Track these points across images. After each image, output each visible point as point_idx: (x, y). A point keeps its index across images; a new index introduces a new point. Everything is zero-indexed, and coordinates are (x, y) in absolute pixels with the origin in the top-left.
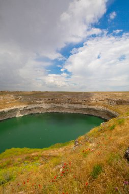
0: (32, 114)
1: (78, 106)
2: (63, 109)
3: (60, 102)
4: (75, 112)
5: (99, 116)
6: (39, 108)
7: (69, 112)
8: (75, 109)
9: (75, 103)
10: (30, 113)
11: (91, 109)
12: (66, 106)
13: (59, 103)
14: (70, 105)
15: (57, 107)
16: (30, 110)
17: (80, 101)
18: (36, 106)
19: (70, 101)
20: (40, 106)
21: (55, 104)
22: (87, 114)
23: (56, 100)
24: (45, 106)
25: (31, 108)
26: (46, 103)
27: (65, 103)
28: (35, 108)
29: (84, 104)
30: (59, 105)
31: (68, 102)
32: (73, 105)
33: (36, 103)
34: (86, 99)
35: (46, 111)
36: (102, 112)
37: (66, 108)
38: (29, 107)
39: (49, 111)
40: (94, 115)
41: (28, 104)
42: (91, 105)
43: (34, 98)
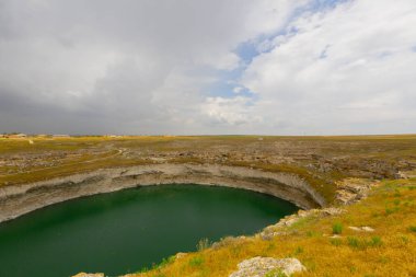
0: (139, 187)
1: (241, 172)
2: (207, 177)
3: (202, 162)
4: (235, 186)
5: (288, 199)
6: (156, 174)
7: (222, 184)
8: (235, 178)
9: (234, 165)
10: (132, 184)
11: (269, 181)
12: (214, 170)
13: (199, 162)
14: (225, 168)
15: (196, 172)
16: (134, 177)
17: (247, 159)
18: (148, 169)
19: (225, 160)
20: (157, 169)
21: (189, 166)
22: (261, 190)
24: (170, 171)
25: (137, 173)
26: (171, 162)
27: (213, 163)
28: (148, 174)
29: (254, 168)
30: (199, 168)
31: (220, 163)
32: (230, 169)
33: (151, 163)
34: (260, 156)
35: (170, 181)
36: (295, 191)
37: (215, 175)
38: (133, 171)
39: (178, 182)
40: (276, 195)
41: (131, 165)
42: (269, 170)
43: (149, 152)
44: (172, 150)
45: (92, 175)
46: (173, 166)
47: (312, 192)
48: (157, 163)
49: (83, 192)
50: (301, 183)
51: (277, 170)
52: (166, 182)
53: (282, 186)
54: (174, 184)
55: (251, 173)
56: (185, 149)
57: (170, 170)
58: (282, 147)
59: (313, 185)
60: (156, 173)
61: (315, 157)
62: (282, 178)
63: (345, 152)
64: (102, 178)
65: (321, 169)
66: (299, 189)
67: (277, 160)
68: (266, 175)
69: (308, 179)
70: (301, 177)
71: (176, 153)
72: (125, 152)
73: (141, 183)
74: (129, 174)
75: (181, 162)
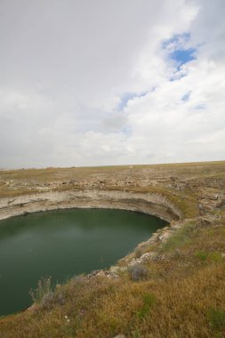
0: (26, 214)
1: (116, 195)
2: (87, 201)
3: (82, 189)
4: (111, 207)
5: (154, 214)
6: (42, 202)
7: (100, 206)
8: (111, 201)
9: (110, 190)
10: (21, 211)
11: (139, 201)
12: (90, 194)
13: (80, 189)
14: (102, 193)
15: (78, 197)
16: (21, 205)
17: (121, 184)
18: (34, 197)
19: (102, 186)
20: (42, 197)
21: (72, 193)
22: (133, 209)
23: (76, 183)
24: (54, 198)
25: (23, 202)
26: (55, 190)
27: (92, 189)
28: (34, 202)
29: (126, 191)
30: (80, 194)
31: (98, 188)
32: (107, 193)
33: (36, 192)
34: (131, 181)
35: (55, 207)
36: (159, 207)
37: (93, 199)
38: (19, 200)
39: (62, 207)
40: (145, 211)
41: (18, 195)
42: (138, 192)
43: (34, 182)
44: (56, 179)
46: (57, 193)
47: (172, 207)
48: (42, 192)
50: (164, 201)
51: (145, 192)
52: (50, 208)
53: (149, 204)
54: (59, 209)
55: (124, 195)
56: (67, 178)
58: (148, 172)
59: (173, 201)
60: (42, 200)
61: (173, 179)
62: (149, 198)
63: (194, 174)
65: (178, 188)
66: (162, 205)
67: (144, 184)
68: (136, 196)
69: (168, 197)
70: (163, 195)
71: (59, 182)
72: (11, 184)
73: (28, 211)
74: (16, 203)
75: (64, 190)
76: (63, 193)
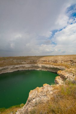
0: (18, 71)
1: (48, 66)
2: (38, 68)
4: (46, 70)
7: (42, 70)
8: (46, 68)
10: (17, 70)
13: (36, 63)
15: (35, 66)
16: (17, 68)
18: (21, 65)
20: (23, 65)
21: (33, 65)
22: (54, 72)
23: (35, 61)
27: (40, 63)
28: (21, 67)
29: (52, 65)
31: (42, 63)
32: (45, 65)
37: (40, 67)
38: (16, 66)
41: (16, 64)
42: (56, 65)
43: (22, 61)
44: (28, 60)
45: (4, 67)
46: (28, 64)
49: (3, 72)
52: (26, 69)
57: (27, 66)
58: (61, 58)
60: (23, 67)
61: (71, 61)
64: (7, 68)
67: (59, 62)
71: (29, 61)
72: (15, 61)
73: (19, 70)
74: (15, 67)
75: (30, 63)
76: (30, 65)
